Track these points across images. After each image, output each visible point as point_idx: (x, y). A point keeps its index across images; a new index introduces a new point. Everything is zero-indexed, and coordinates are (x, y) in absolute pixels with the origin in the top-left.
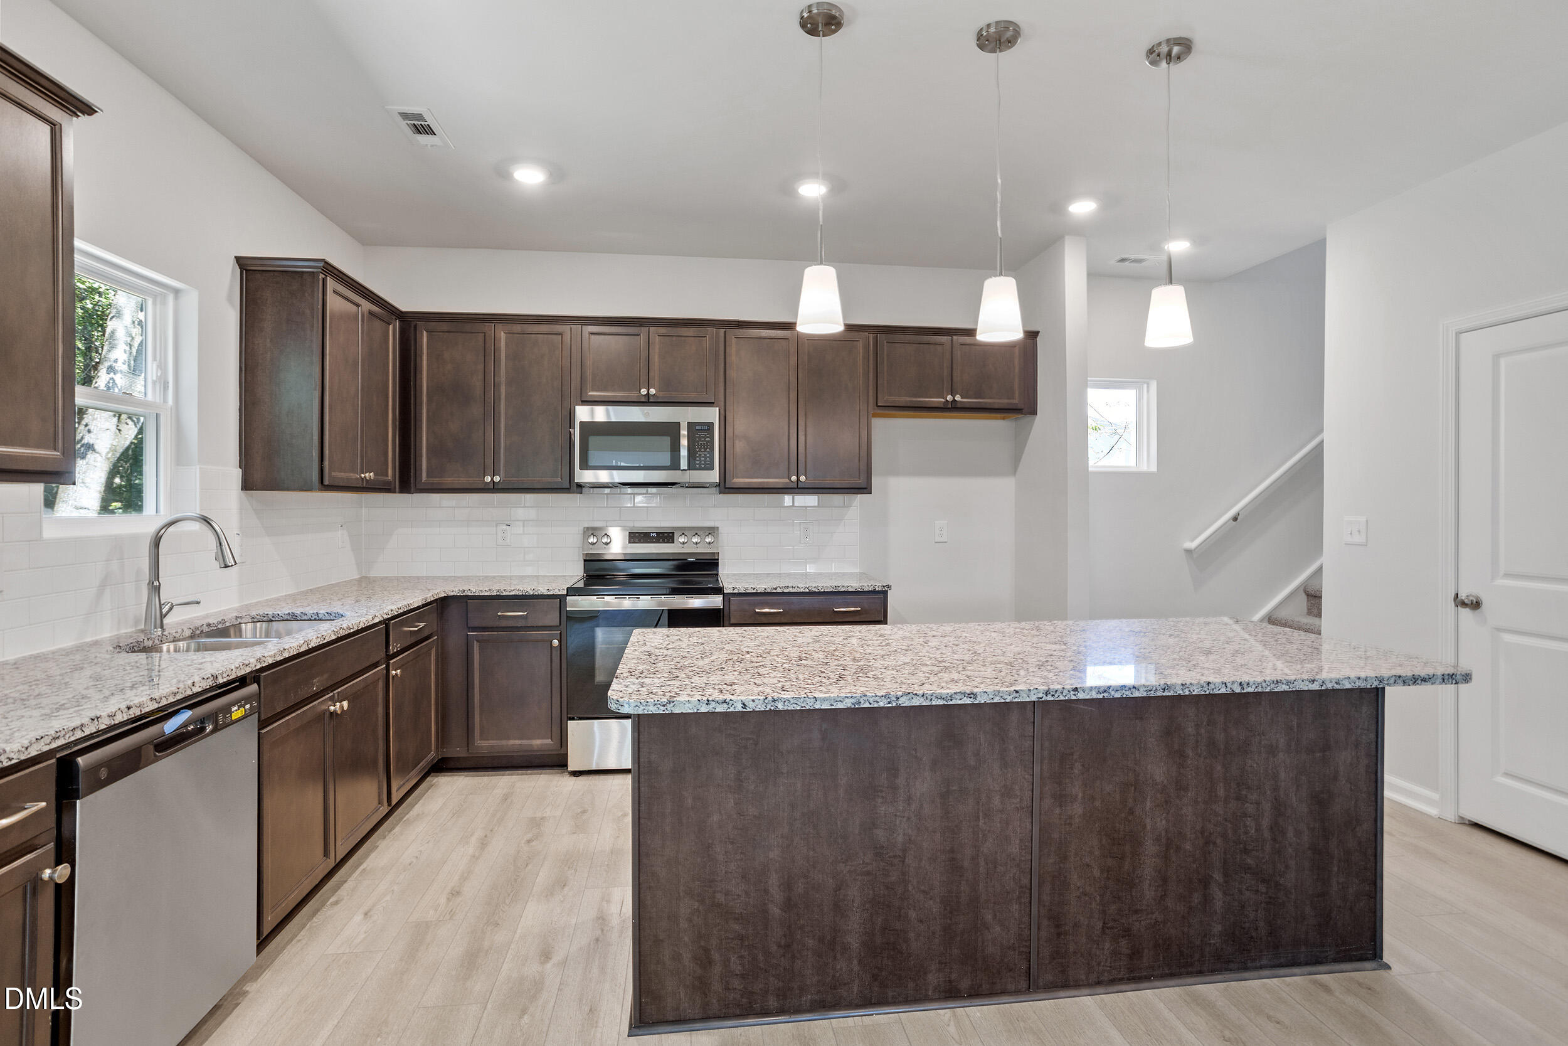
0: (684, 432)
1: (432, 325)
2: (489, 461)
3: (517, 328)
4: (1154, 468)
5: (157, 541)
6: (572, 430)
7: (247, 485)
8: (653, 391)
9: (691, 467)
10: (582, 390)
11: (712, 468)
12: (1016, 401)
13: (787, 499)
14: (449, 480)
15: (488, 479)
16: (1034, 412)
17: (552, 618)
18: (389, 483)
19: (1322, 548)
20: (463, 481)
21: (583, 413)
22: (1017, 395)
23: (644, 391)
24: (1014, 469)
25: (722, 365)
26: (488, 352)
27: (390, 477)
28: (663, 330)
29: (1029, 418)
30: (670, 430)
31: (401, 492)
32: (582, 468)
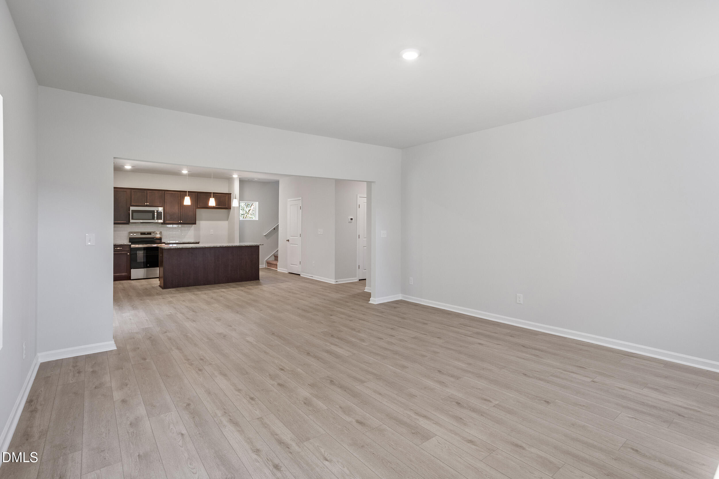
0: (156, 214)
4: (258, 220)
6: (129, 212)
8: (148, 204)
9: (157, 219)
10: (131, 203)
12: (227, 206)
16: (231, 209)
17: (128, 249)
19: (278, 231)
21: (132, 208)
22: (227, 205)
23: (146, 204)
24: (228, 220)
25: (163, 198)
28: (150, 191)
29: (230, 210)
30: (153, 212)
32: (132, 219)
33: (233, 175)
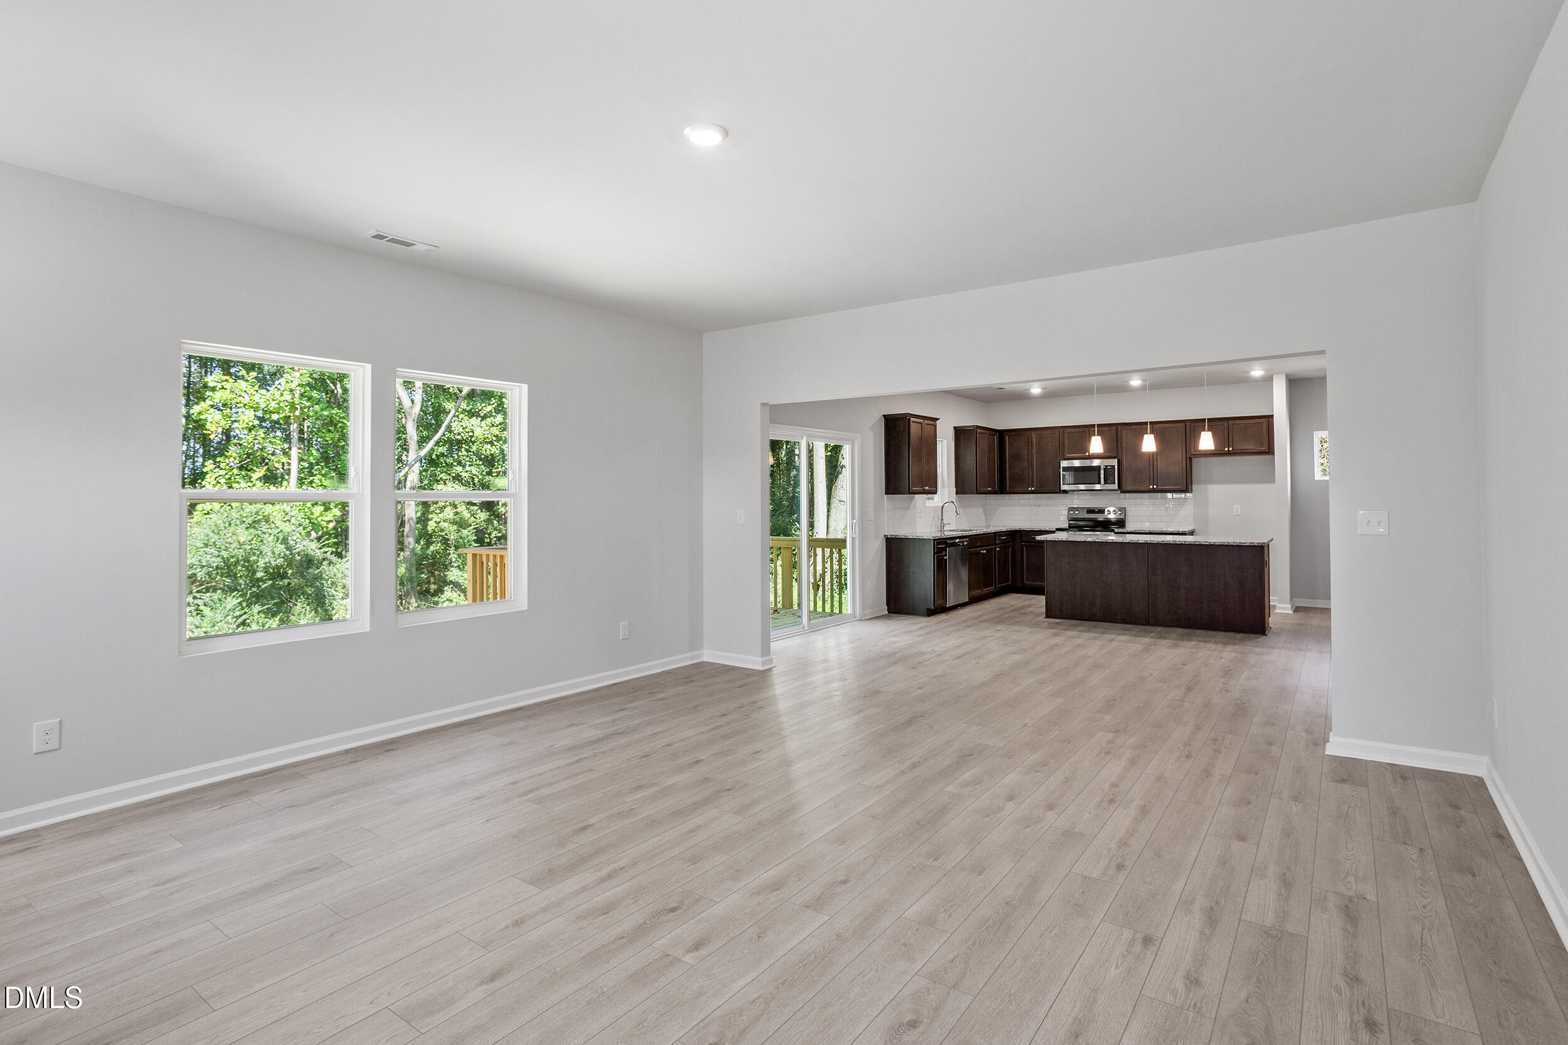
0: (1102, 472)
1: (1009, 433)
2: (1030, 482)
3: (1039, 432)
5: (943, 507)
6: (1059, 470)
7: (957, 494)
9: (1105, 482)
10: (1064, 454)
11: (1115, 483)
12: (1269, 448)
13: (1169, 495)
14: (1016, 490)
15: (1030, 489)
16: (1273, 453)
18: (995, 491)
20: (1021, 490)
21: (1063, 463)
22: (1269, 445)
23: (1088, 454)
24: (1273, 481)
25: (1120, 441)
26: (1029, 442)
27: (996, 489)
30: (1098, 469)
31: (1000, 494)
32: (1063, 484)
33: (1252, 370)
